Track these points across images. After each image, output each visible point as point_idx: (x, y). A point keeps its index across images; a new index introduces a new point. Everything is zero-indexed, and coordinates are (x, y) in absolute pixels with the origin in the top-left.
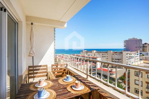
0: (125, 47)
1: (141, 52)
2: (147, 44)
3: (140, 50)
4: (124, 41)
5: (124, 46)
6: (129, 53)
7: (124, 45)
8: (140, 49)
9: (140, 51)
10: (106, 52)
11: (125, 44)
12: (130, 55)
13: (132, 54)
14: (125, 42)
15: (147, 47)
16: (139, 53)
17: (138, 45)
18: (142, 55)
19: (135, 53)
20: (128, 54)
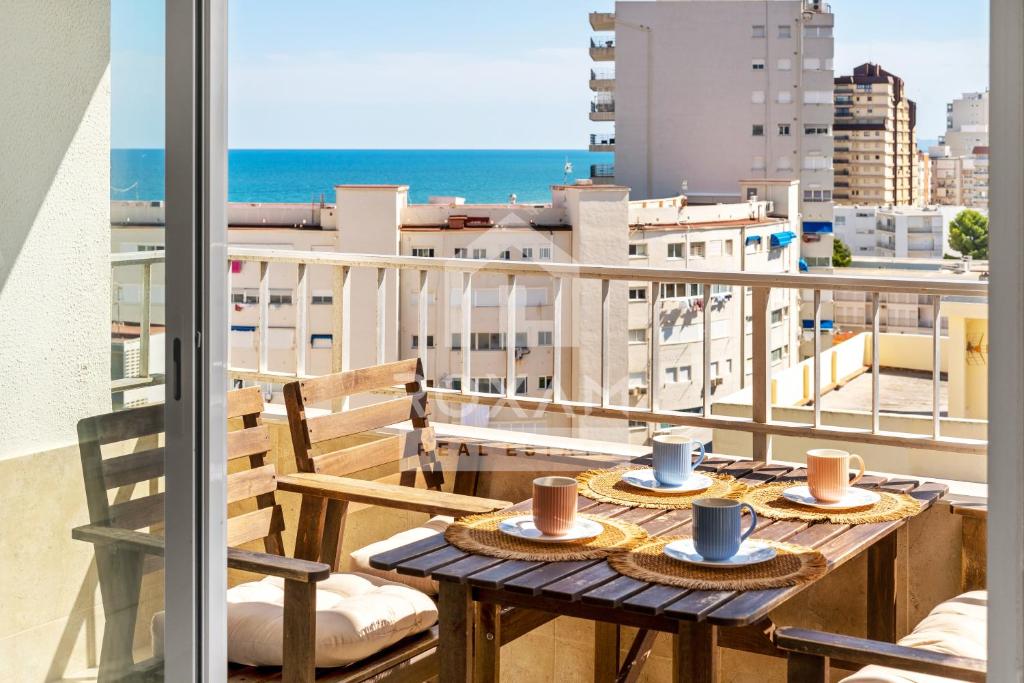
0: (606, 130)
1: (817, 213)
2: (883, 77)
3: (800, 171)
4: (598, 21)
5: (600, 111)
6: (660, 229)
7: (595, 83)
8: (812, 162)
9: (807, 197)
10: (301, 209)
11: (607, 69)
12: (676, 250)
13: (699, 247)
14: (604, 37)
15: (881, 127)
16: (794, 225)
17: (785, 97)
18: (823, 248)
19: (741, 225)
20: (657, 246)
